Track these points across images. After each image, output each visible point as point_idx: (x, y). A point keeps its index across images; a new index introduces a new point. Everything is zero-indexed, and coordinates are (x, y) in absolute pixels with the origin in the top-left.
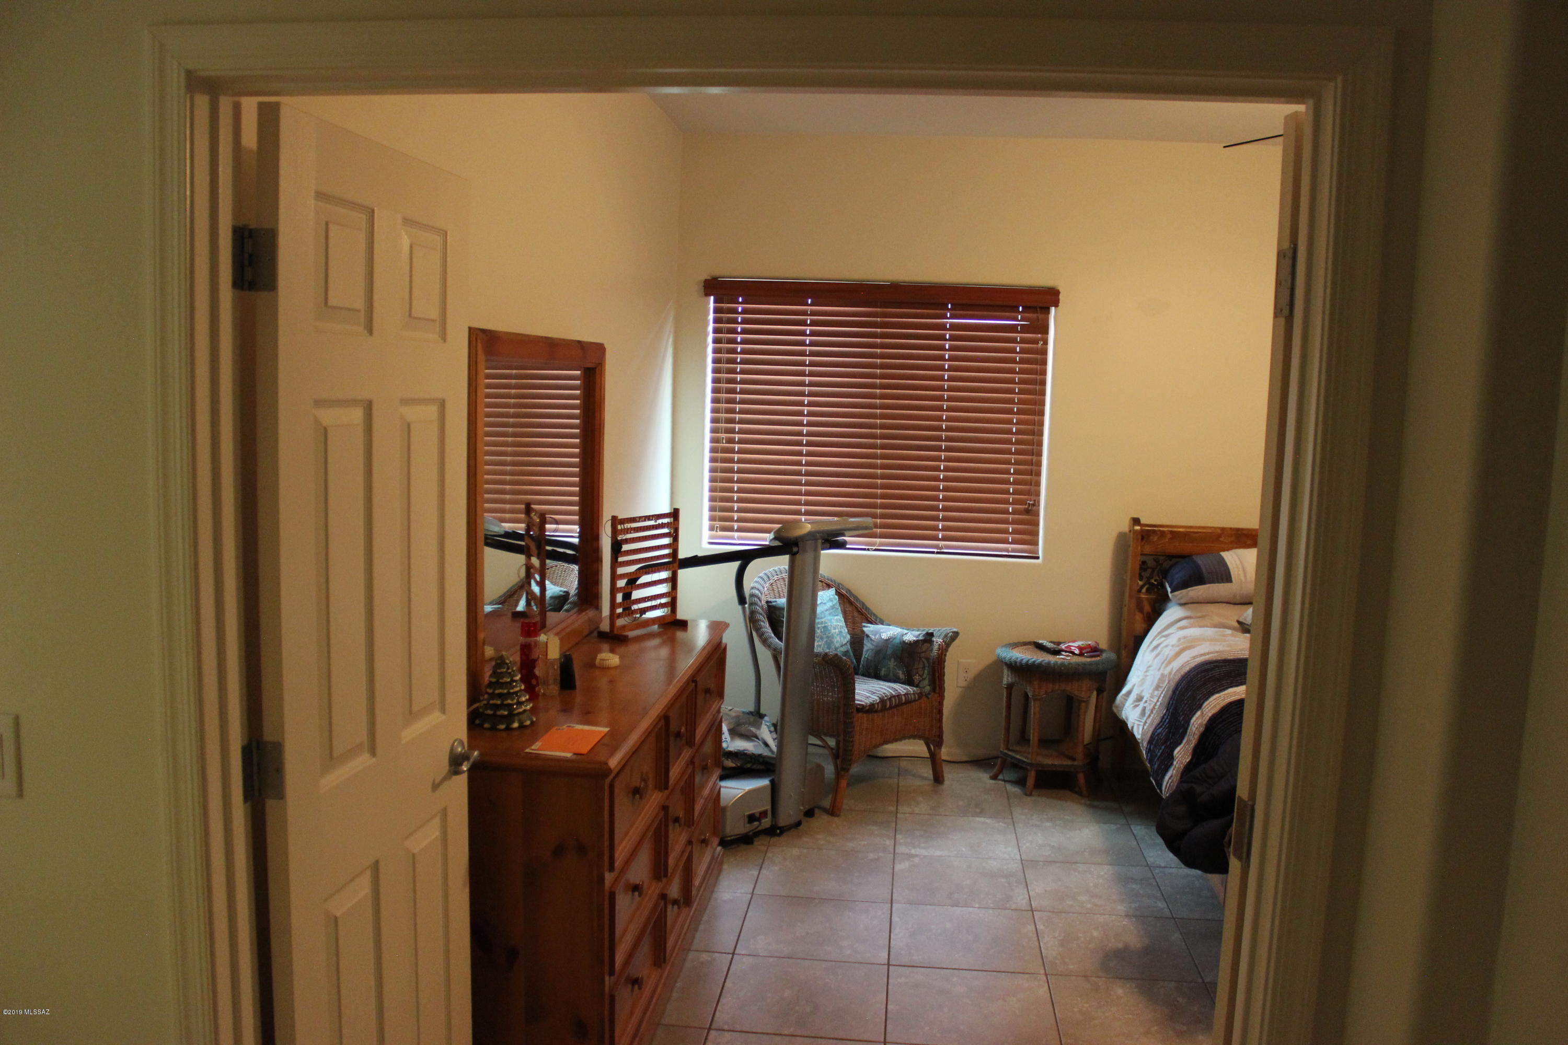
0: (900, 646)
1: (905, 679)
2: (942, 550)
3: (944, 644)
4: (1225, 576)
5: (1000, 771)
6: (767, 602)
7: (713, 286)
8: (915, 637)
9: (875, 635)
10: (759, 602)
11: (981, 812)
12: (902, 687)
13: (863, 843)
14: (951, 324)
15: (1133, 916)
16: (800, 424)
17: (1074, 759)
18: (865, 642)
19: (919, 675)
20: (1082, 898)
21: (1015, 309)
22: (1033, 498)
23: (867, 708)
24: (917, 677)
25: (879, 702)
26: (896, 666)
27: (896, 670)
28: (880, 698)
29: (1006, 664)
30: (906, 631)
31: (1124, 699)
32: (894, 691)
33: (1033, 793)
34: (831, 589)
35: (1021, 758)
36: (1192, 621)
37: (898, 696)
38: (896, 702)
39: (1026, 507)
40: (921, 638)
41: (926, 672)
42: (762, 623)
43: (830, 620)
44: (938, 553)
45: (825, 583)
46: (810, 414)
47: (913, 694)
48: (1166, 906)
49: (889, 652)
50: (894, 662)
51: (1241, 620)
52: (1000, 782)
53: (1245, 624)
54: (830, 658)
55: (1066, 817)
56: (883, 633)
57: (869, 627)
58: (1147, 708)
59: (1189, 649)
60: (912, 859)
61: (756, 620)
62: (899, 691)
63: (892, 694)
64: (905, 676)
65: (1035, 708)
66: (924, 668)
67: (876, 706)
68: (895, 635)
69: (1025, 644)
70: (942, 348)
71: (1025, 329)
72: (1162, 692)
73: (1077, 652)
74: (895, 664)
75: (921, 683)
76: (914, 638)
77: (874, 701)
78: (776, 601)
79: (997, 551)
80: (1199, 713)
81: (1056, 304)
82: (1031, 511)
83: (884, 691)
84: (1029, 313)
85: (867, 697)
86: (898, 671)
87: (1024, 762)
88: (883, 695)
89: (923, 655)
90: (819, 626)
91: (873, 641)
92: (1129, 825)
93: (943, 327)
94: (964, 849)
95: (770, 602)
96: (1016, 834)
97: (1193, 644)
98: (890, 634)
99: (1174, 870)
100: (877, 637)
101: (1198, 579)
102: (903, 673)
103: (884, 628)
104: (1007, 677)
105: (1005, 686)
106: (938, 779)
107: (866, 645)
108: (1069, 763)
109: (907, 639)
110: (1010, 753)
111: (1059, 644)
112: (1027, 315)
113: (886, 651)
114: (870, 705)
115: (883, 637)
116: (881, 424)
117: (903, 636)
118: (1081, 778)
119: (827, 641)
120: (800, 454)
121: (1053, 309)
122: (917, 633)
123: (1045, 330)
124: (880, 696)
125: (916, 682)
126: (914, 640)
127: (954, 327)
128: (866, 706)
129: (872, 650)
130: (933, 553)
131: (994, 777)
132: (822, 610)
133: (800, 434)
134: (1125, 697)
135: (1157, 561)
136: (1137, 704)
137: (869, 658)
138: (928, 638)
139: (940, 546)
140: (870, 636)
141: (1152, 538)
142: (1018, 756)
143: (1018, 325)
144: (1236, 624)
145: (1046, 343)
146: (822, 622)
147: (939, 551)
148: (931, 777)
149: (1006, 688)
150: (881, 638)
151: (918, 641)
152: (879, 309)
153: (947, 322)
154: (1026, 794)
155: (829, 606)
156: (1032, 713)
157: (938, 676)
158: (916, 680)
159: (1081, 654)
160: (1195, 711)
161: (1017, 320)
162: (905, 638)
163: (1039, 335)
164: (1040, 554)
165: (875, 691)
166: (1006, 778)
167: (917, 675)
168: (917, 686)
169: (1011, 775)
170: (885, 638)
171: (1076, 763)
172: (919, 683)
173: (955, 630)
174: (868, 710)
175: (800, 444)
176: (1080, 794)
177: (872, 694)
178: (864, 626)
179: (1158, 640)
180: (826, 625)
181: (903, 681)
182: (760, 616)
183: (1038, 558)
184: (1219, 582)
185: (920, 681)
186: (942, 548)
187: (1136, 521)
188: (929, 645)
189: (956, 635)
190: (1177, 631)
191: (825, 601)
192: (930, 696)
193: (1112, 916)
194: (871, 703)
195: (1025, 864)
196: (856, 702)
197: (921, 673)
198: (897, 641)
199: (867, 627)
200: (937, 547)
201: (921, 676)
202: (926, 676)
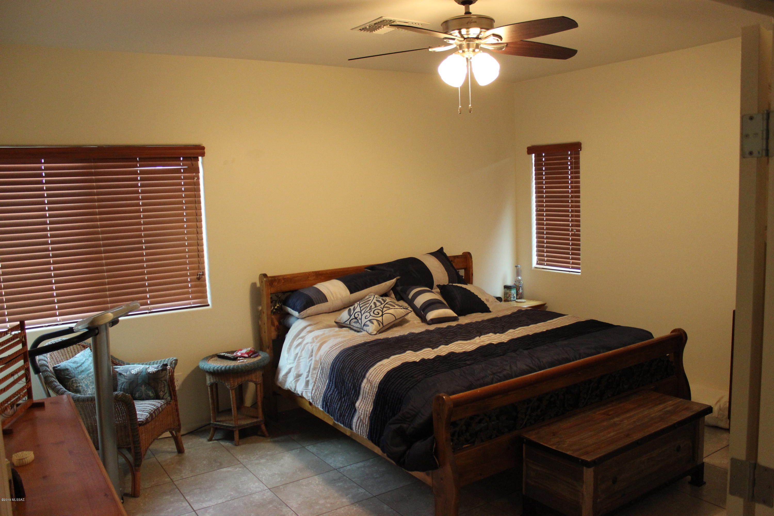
0: (147, 376)
1: (154, 395)
2: (152, 311)
3: (171, 368)
4: (323, 298)
5: (213, 436)
6: (54, 368)
8: (156, 368)
9: (126, 373)
10: (48, 369)
11: (221, 466)
12: (156, 402)
13: (170, 510)
14: (140, 171)
15: (356, 502)
16: (47, 243)
17: (257, 418)
18: (119, 378)
20: (322, 502)
21: (178, 159)
22: (201, 271)
23: (145, 422)
24: (162, 393)
25: (150, 416)
26: (146, 389)
27: (147, 392)
28: (149, 413)
29: (207, 372)
30: (148, 366)
31: (285, 378)
32: (154, 406)
33: (240, 443)
34: (87, 349)
35: (227, 425)
36: (313, 326)
37: (157, 408)
38: (157, 413)
39: (198, 276)
40: (160, 368)
41: (166, 388)
42: (55, 383)
44: (149, 313)
45: (82, 345)
46: (52, 236)
47: (164, 404)
48: (365, 491)
49: (140, 381)
50: (145, 387)
51: (337, 321)
52: (215, 441)
53: (340, 323)
54: (120, 397)
55: (268, 453)
56: (132, 370)
57: (119, 368)
58: (310, 381)
59: (325, 343)
60: (208, 511)
61: (50, 381)
62: (157, 405)
63: (154, 409)
64: (154, 394)
65: (232, 394)
66: (165, 386)
67: (149, 419)
68: (141, 370)
69: (212, 356)
70: (137, 186)
71: (186, 171)
72: (318, 371)
73: (246, 355)
74: (146, 388)
75: (164, 396)
76: (156, 370)
77: (147, 416)
78: (59, 366)
79: (182, 306)
80: (365, 381)
81: (203, 155)
82: (200, 278)
83: (150, 408)
84: (186, 161)
85: (141, 415)
86: (148, 392)
87: (230, 427)
88: (150, 411)
89: (163, 379)
90: (90, 375)
91: (126, 376)
92: (303, 447)
93: (135, 173)
94: (232, 493)
95: (56, 367)
96: (252, 473)
97: (325, 340)
98: (137, 370)
99: (349, 467)
100: (128, 373)
101: (310, 303)
102: (152, 393)
103: (131, 367)
104: (209, 380)
105: (209, 385)
106: (180, 450)
107: (119, 379)
108: (255, 420)
109: (151, 371)
110: (218, 423)
111: (233, 352)
112: (185, 162)
113: (138, 381)
114: (146, 420)
115: (133, 373)
116: (102, 237)
117: (147, 369)
118: (263, 427)
120: (49, 263)
121: (200, 158)
122: (156, 366)
123: (197, 171)
124: (149, 412)
125: (161, 396)
126: (156, 371)
127: (142, 172)
128: (144, 421)
129: (127, 382)
130: (146, 313)
131: (210, 440)
132: (88, 364)
133: (47, 250)
134: (285, 377)
135: (277, 296)
136: (297, 379)
137: (125, 388)
138: (165, 367)
139: (150, 308)
140: (123, 373)
141: (274, 284)
142: (225, 424)
143: (181, 168)
144: (335, 324)
145: (198, 178)
146: (91, 372)
147: (149, 311)
148: (176, 450)
149: (210, 386)
150: (132, 374)
151: (158, 371)
152: (93, 164)
153: (138, 170)
154: (236, 445)
155: (91, 360)
156: (231, 398)
157: (172, 389)
158: (161, 395)
159: (249, 357)
160: (361, 379)
161: (180, 165)
162: (149, 370)
163: (194, 174)
164: (209, 302)
165: (144, 410)
166: (217, 438)
167: (161, 392)
168: (162, 399)
169: (218, 435)
170: (135, 373)
171: (259, 420)
172: (163, 396)
173: (175, 358)
174: (146, 422)
175: (48, 257)
176: (263, 435)
177: (142, 412)
178: (115, 368)
179: (297, 341)
181: (153, 397)
182: (52, 378)
183: (208, 305)
184: (321, 303)
185: (164, 395)
186: (151, 309)
187: (265, 275)
188: (166, 371)
189: (176, 360)
190: (308, 334)
191: (87, 358)
192: (171, 403)
193: (345, 507)
194: (146, 418)
195: (274, 489)
196: (138, 420)
197: (163, 390)
198: (144, 374)
199: (117, 368)
200: (148, 309)
201: (164, 392)
202: (166, 391)
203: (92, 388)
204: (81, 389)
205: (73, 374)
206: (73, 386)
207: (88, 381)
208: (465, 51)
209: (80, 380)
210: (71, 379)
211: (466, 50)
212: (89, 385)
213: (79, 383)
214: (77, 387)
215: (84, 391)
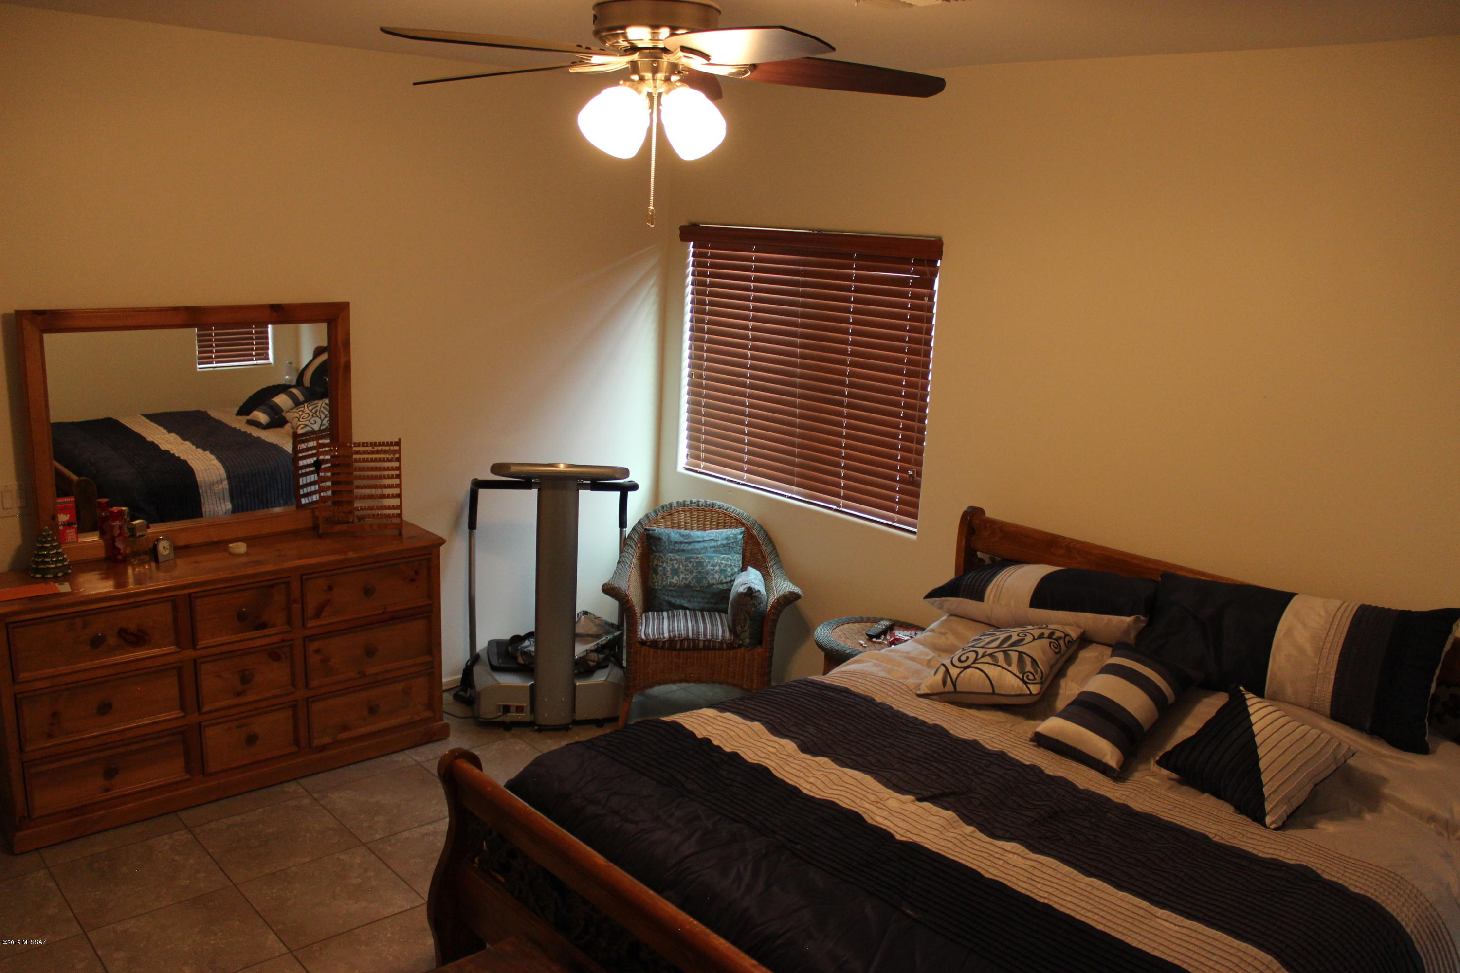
6: (645, 530)
7: (689, 232)
14: (856, 276)
19: (741, 626)
21: (907, 261)
22: (915, 467)
34: (740, 529)
39: (910, 476)
40: (744, 591)
43: (711, 558)
44: (836, 510)
46: (752, 358)
66: (745, 620)
71: (915, 283)
79: (880, 518)
81: (942, 257)
82: (914, 482)
84: (919, 266)
89: (744, 607)
90: (692, 560)
93: (849, 278)
95: (648, 530)
112: (917, 268)
114: (652, 642)
116: (800, 373)
119: (697, 575)
121: (939, 262)
123: (932, 285)
127: (858, 278)
133: (745, 376)
139: (840, 504)
141: (982, 533)
143: (910, 278)
145: (931, 299)
152: (802, 258)
153: (853, 272)
157: (768, 632)
161: (909, 273)
163: (927, 290)
172: (740, 634)
174: (647, 645)
180: (702, 560)
183: (915, 533)
185: (741, 632)
186: (841, 506)
189: (799, 594)
197: (742, 624)
200: (838, 505)
201: (743, 627)
202: (746, 628)
203: (683, 578)
204: (661, 571)
205: (662, 548)
206: (653, 562)
207: (681, 566)
208: (646, 78)
209: (667, 559)
210: (656, 552)
211: (648, 76)
212: (680, 571)
213: (663, 562)
214: (657, 565)
215: (665, 575)
